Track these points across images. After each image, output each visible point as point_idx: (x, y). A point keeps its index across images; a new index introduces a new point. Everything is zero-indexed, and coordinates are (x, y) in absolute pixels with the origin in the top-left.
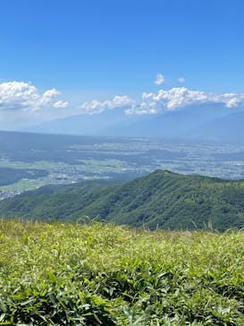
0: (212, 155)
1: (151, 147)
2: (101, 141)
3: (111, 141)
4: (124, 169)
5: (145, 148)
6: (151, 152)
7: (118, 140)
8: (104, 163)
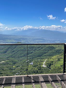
0: (32, 39)
1: (21, 37)
2: (11, 36)
3: (13, 36)
4: (15, 42)
5: (19, 37)
6: (20, 38)
7: (14, 36)
8: (11, 40)
